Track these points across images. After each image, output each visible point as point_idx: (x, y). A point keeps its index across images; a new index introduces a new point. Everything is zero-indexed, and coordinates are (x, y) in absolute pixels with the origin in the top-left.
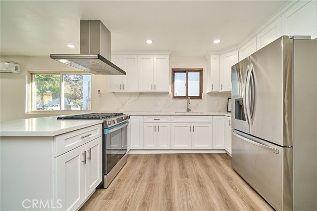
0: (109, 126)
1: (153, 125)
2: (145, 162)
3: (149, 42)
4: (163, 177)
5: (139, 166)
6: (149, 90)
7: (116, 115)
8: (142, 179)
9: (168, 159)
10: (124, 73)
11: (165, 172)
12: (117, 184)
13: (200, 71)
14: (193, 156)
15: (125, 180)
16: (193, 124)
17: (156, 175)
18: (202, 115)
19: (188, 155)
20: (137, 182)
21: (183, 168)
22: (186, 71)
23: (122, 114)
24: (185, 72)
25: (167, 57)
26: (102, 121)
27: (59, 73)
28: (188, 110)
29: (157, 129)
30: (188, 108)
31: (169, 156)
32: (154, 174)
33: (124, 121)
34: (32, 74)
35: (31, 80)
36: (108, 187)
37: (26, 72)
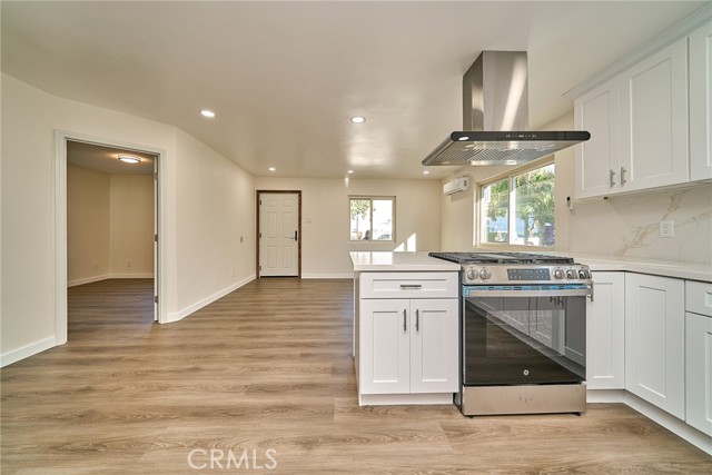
12: (492, 430)
26: (458, 267)
33: (553, 281)
34: (481, 186)
35: (480, 196)
36: (471, 417)
37: (475, 186)
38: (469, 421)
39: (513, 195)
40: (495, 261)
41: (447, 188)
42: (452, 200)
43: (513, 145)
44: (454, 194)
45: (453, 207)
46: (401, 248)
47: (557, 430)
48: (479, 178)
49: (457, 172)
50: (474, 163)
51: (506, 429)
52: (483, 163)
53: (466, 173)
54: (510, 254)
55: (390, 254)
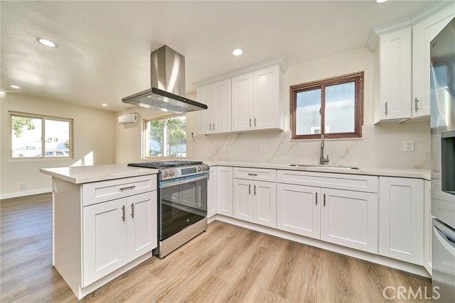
0: (164, 179)
1: (248, 182)
2: (229, 239)
3: (238, 52)
4: (239, 274)
5: (217, 241)
6: (246, 128)
7: (183, 165)
8: (208, 263)
9: (267, 246)
10: (205, 107)
11: (249, 266)
12: (176, 258)
13: (358, 79)
14: (321, 254)
15: (188, 256)
16: (324, 191)
17: (230, 267)
18: (355, 172)
19: (312, 250)
20: (198, 266)
21: (286, 274)
22: (320, 85)
23: (201, 163)
24: (320, 87)
25: (276, 69)
26: (157, 171)
27: (162, 119)
28: (323, 161)
29: (252, 190)
30: (322, 158)
31: (272, 239)
32: (228, 264)
33: (198, 173)
34: (146, 121)
35: (145, 127)
36: (164, 257)
37: (142, 121)
38: (164, 260)
39: (165, 129)
40: (173, 166)
41: (121, 119)
42: (125, 128)
43: (166, 99)
44: (126, 124)
45: (126, 133)
46: (78, 164)
47: (200, 242)
48: (144, 116)
49: (129, 109)
50: (142, 105)
51: (182, 253)
52: (147, 106)
53: (136, 111)
54: (175, 162)
55: (68, 169)
